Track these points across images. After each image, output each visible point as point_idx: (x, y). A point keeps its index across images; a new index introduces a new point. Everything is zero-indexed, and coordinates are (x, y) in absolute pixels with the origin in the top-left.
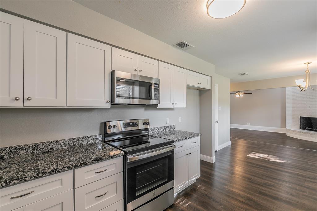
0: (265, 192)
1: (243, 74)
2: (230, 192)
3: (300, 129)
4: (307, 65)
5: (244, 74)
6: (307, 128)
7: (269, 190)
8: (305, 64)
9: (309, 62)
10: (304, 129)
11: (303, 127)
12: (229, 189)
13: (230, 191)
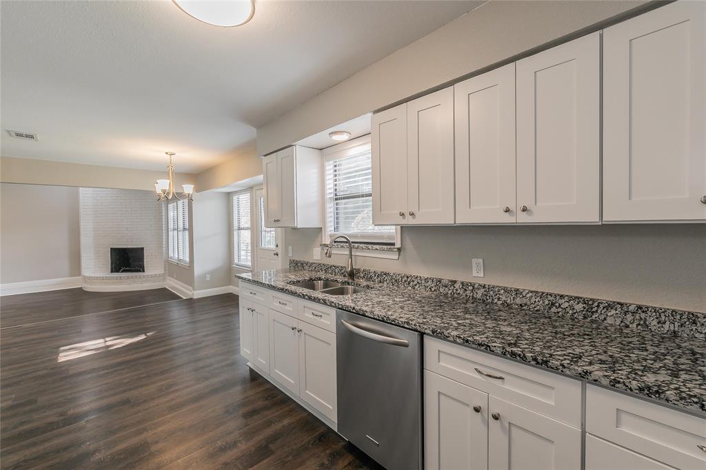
0: (174, 402)
1: (27, 136)
2: (122, 456)
3: (112, 272)
4: (169, 156)
5: (32, 137)
6: (125, 268)
7: (177, 394)
8: (167, 153)
9: (173, 152)
10: (117, 271)
11: (115, 268)
12: (112, 454)
13: (120, 454)
